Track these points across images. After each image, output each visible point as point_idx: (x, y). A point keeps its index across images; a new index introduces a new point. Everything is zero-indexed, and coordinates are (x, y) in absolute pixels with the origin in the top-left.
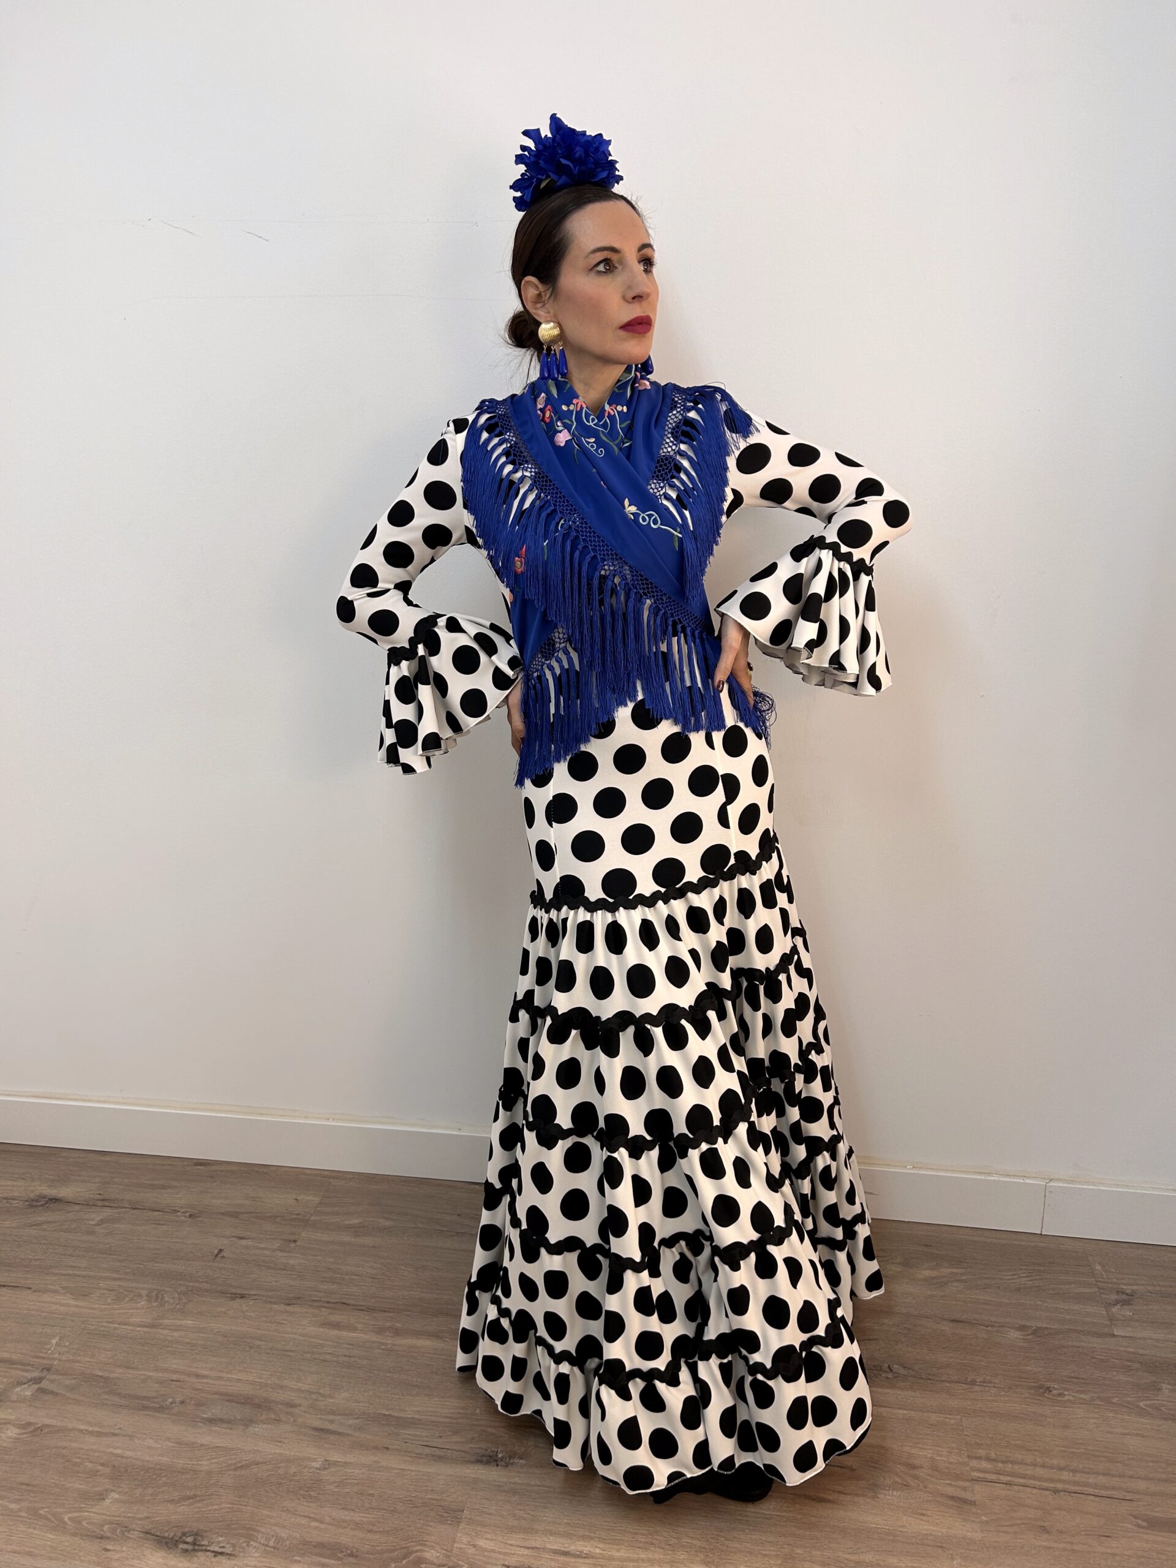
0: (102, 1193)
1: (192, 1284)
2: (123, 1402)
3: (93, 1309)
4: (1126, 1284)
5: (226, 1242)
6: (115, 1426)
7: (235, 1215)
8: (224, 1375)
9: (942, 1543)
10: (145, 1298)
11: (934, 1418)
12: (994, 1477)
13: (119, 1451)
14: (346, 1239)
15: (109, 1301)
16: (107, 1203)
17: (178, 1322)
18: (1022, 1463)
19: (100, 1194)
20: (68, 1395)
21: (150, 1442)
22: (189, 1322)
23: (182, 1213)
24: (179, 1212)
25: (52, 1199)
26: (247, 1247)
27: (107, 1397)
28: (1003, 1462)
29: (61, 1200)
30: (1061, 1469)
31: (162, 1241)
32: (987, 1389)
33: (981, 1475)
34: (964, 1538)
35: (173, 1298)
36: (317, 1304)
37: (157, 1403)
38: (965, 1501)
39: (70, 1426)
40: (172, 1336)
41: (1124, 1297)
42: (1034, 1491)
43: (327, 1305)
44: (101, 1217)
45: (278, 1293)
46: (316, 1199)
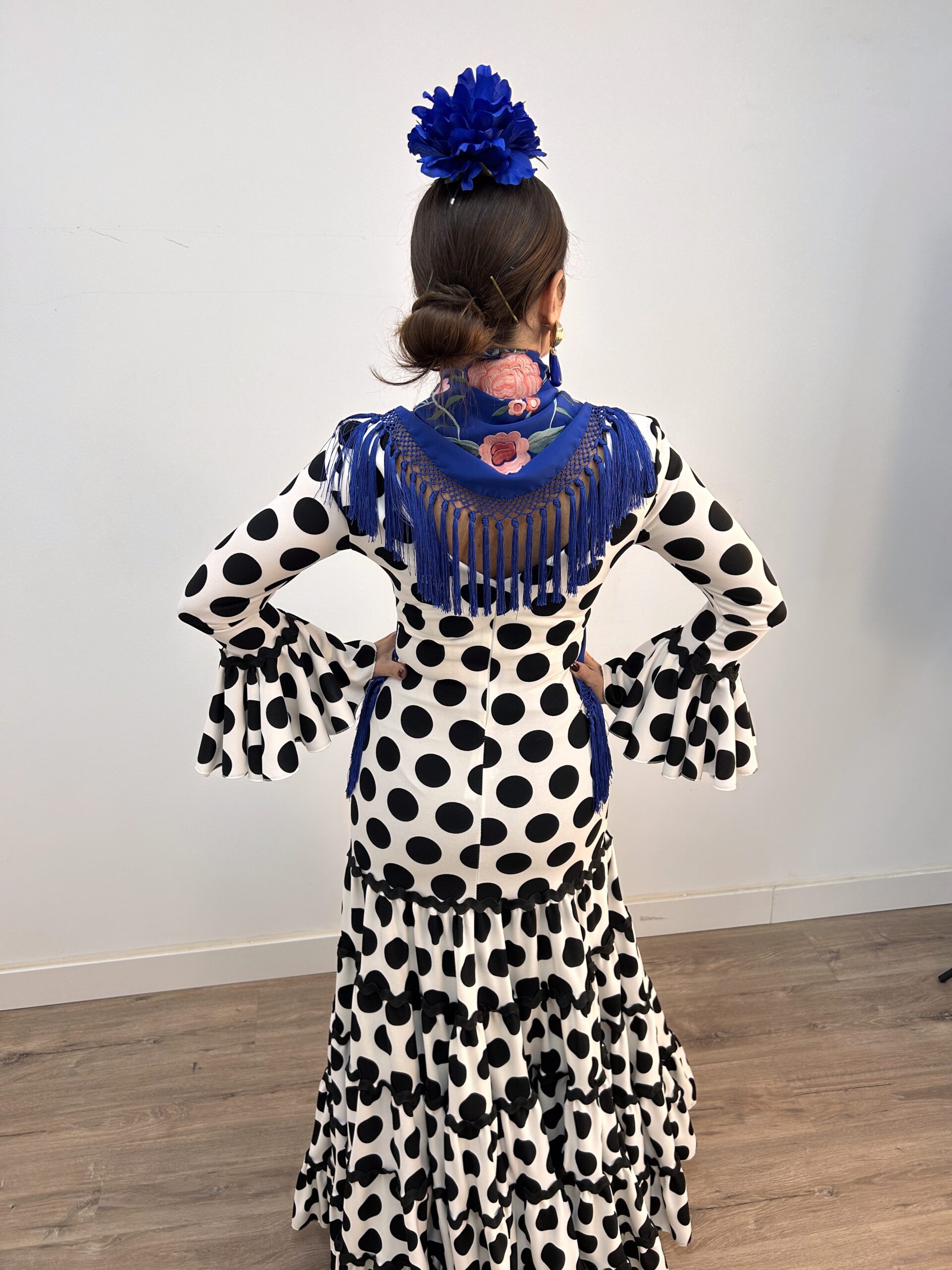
0: (66, 1040)
1: (185, 1095)
2: (177, 1199)
3: (112, 1134)
4: (832, 946)
5: (195, 1056)
6: (180, 1219)
7: (193, 1033)
8: (249, 1158)
9: (795, 1140)
10: (151, 1115)
11: (756, 1061)
12: (807, 1090)
13: (194, 1238)
15: (121, 1125)
16: (75, 1048)
17: (191, 1128)
18: (819, 1077)
19: (65, 1041)
20: (127, 1206)
21: (215, 1224)
22: (199, 1125)
23: (146, 1041)
24: (143, 1041)
25: (23, 1055)
26: (216, 1056)
27: (161, 1199)
28: (810, 1079)
29: (31, 1053)
30: (843, 1075)
31: (142, 1067)
32: (780, 1034)
33: (800, 1091)
34: (806, 1134)
35: (176, 1110)
37: (206, 1193)
38: (796, 1110)
39: (142, 1229)
40: (191, 1139)
41: (834, 955)
42: (834, 1093)
44: (75, 1061)
45: (261, 1086)
46: (253, 1006)
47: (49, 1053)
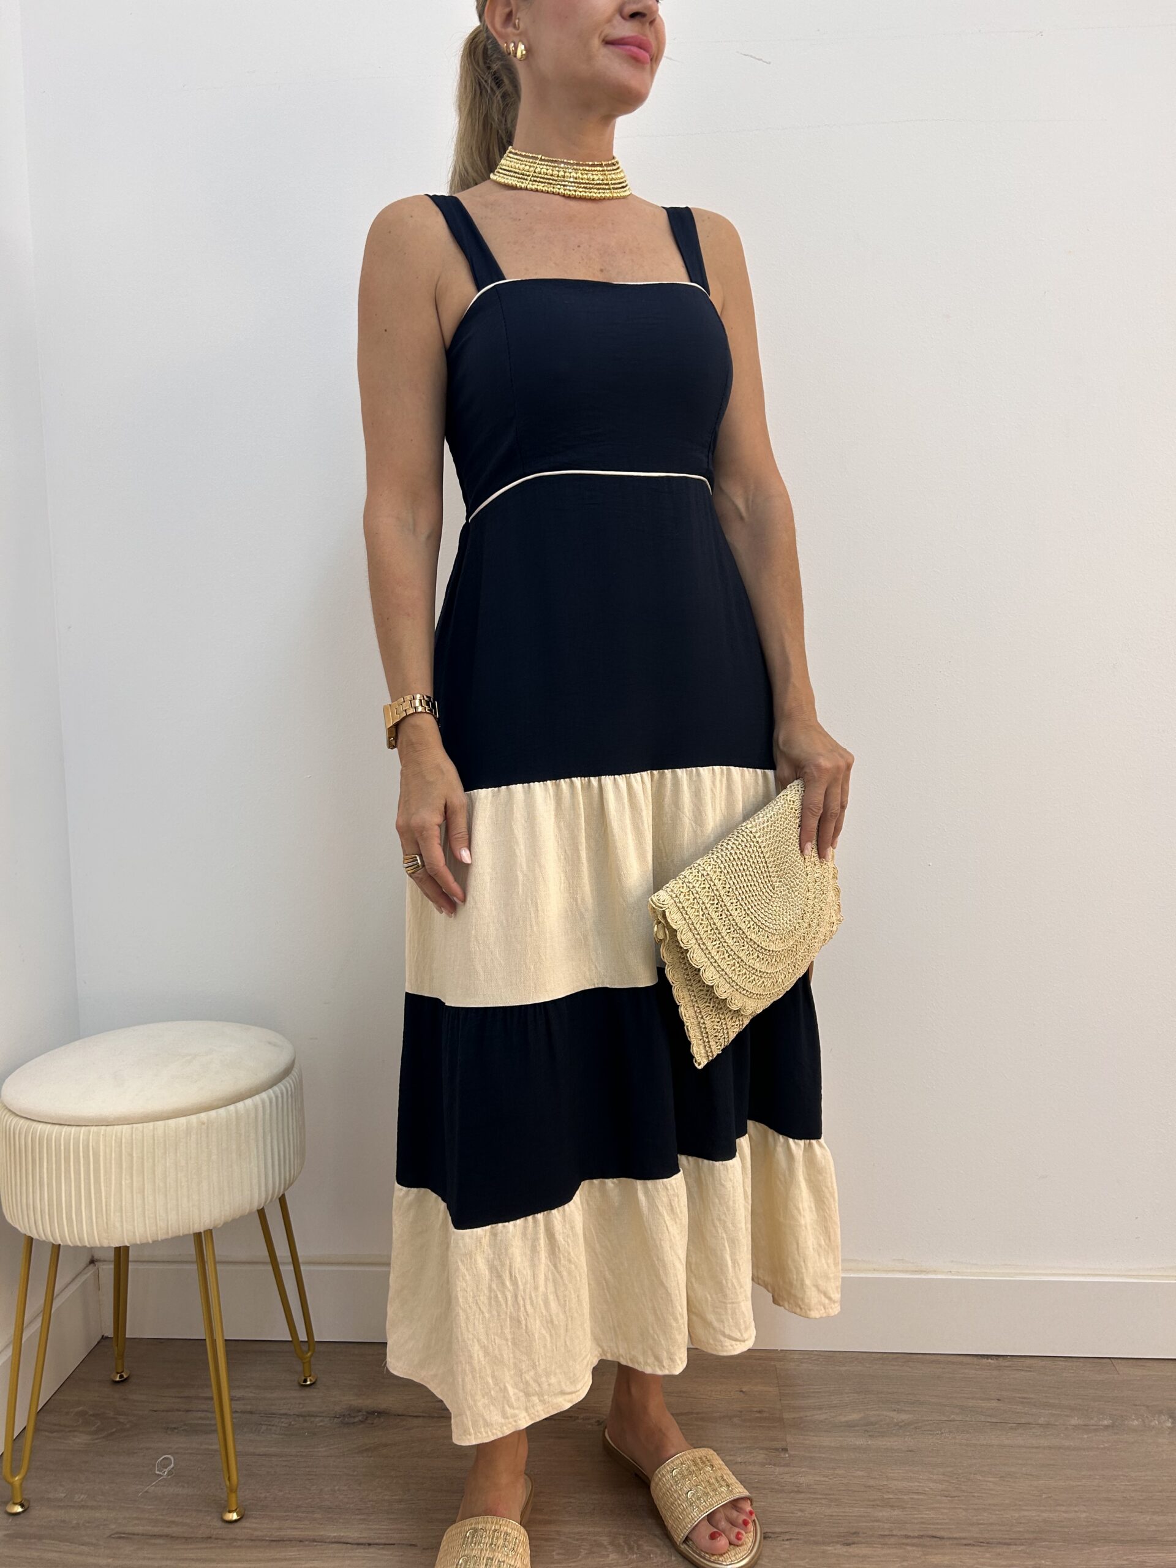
10: (610, 1548)
14: (860, 1442)
15: (556, 1557)
23: (583, 1419)
25: (373, 1413)
29: (386, 1413)
36: (892, 1540)
43: (909, 1541)
45: (818, 1528)
46: (771, 1389)
47: (416, 1417)
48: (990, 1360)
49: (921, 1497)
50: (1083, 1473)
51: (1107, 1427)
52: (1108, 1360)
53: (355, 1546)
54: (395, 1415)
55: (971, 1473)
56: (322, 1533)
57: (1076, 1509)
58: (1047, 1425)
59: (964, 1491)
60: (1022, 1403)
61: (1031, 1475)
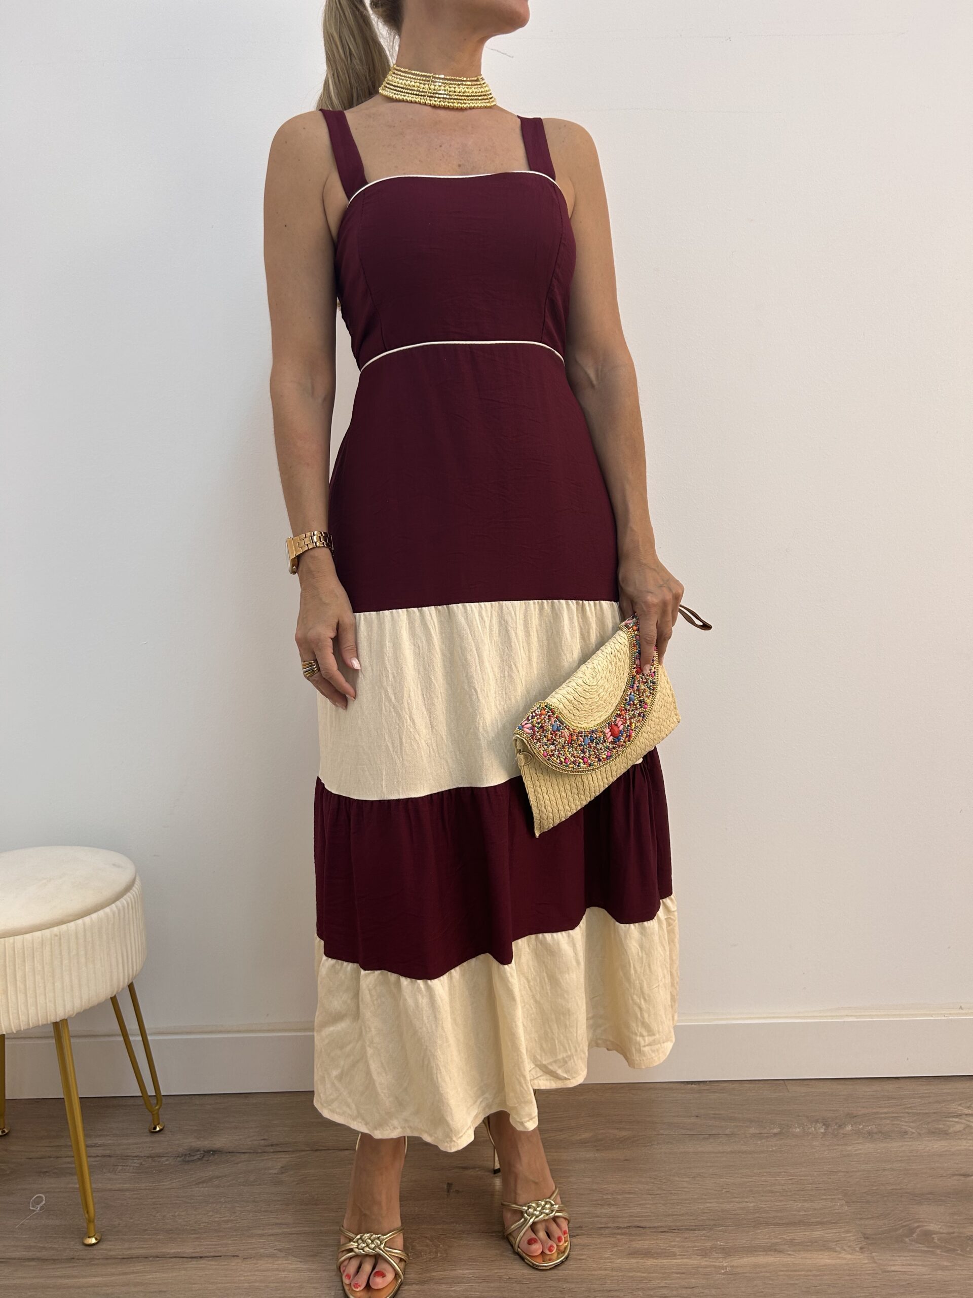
14: (590, 1155)
16: (279, 1149)
22: (465, 1272)
25: (208, 1152)
29: (220, 1151)
36: (607, 1231)
40: (455, 1291)
43: (619, 1231)
47: (244, 1153)
48: (693, 1086)
49: (631, 1196)
50: (755, 1171)
51: (775, 1134)
52: (782, 1082)
53: (190, 1260)
54: (227, 1153)
55: (670, 1176)
56: (164, 1250)
57: (746, 1200)
58: (732, 1134)
59: (664, 1190)
60: (715, 1118)
61: (715, 1175)
